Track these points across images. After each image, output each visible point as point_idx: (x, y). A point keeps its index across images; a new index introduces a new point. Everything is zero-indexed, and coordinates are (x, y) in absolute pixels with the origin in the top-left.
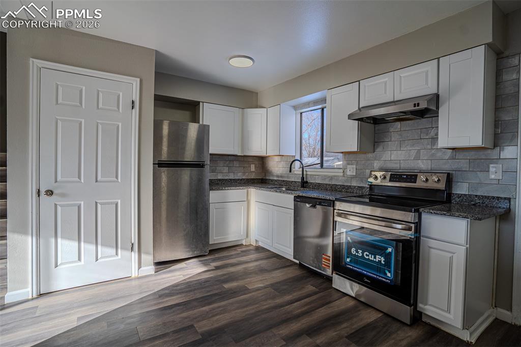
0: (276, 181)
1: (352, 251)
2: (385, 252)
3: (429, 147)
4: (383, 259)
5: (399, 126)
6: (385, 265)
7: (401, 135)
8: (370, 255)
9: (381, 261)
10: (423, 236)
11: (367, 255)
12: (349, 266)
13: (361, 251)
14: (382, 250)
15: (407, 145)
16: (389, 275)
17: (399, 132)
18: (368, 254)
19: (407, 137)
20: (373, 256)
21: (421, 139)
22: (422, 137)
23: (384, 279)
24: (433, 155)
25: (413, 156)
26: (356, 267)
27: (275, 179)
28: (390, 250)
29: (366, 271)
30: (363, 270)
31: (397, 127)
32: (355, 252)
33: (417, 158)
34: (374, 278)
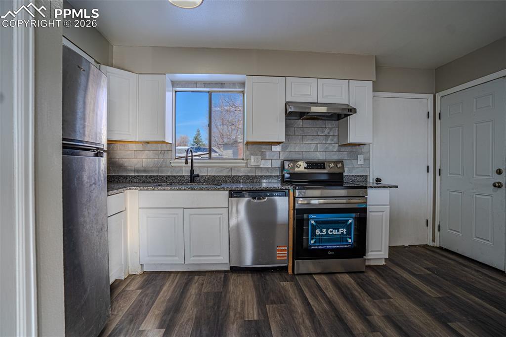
0: (135, 177)
1: (317, 232)
2: (346, 224)
3: (324, 142)
4: (345, 230)
5: (302, 123)
6: (346, 235)
7: (303, 131)
8: (334, 231)
9: (343, 233)
10: (369, 205)
11: (331, 232)
12: (314, 247)
13: (325, 230)
14: (344, 223)
15: (309, 139)
16: (350, 241)
17: (302, 129)
18: (332, 230)
19: (308, 133)
20: (336, 231)
21: (318, 135)
22: (319, 134)
23: (346, 246)
24: (327, 148)
25: (313, 148)
26: (320, 246)
27: (132, 174)
28: (350, 221)
29: (329, 245)
30: (327, 246)
31: (300, 124)
32: (319, 232)
33: (316, 150)
34: (337, 248)
